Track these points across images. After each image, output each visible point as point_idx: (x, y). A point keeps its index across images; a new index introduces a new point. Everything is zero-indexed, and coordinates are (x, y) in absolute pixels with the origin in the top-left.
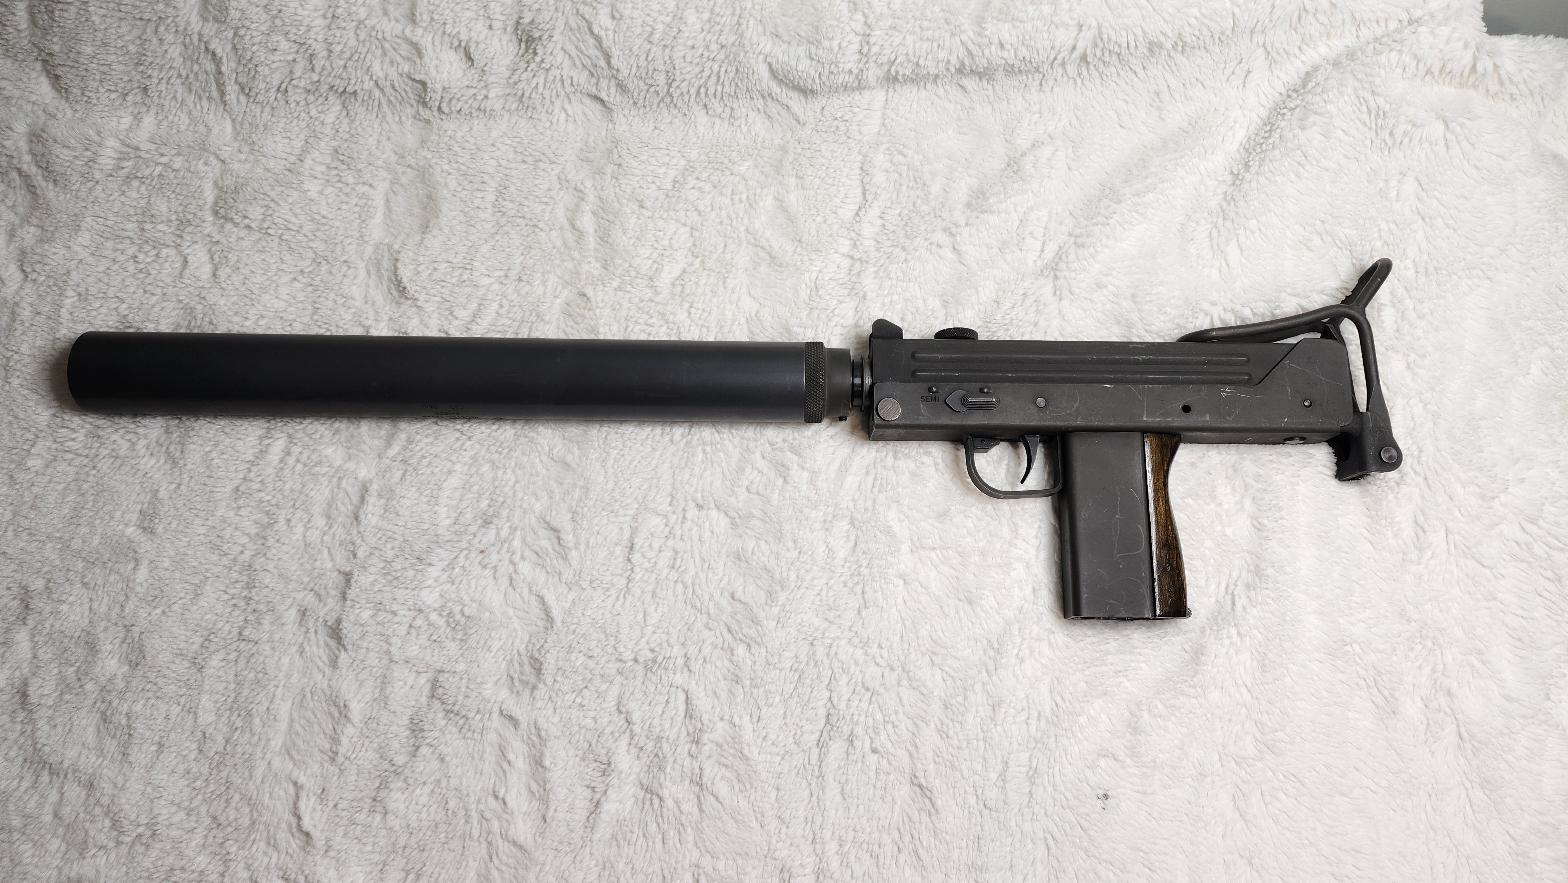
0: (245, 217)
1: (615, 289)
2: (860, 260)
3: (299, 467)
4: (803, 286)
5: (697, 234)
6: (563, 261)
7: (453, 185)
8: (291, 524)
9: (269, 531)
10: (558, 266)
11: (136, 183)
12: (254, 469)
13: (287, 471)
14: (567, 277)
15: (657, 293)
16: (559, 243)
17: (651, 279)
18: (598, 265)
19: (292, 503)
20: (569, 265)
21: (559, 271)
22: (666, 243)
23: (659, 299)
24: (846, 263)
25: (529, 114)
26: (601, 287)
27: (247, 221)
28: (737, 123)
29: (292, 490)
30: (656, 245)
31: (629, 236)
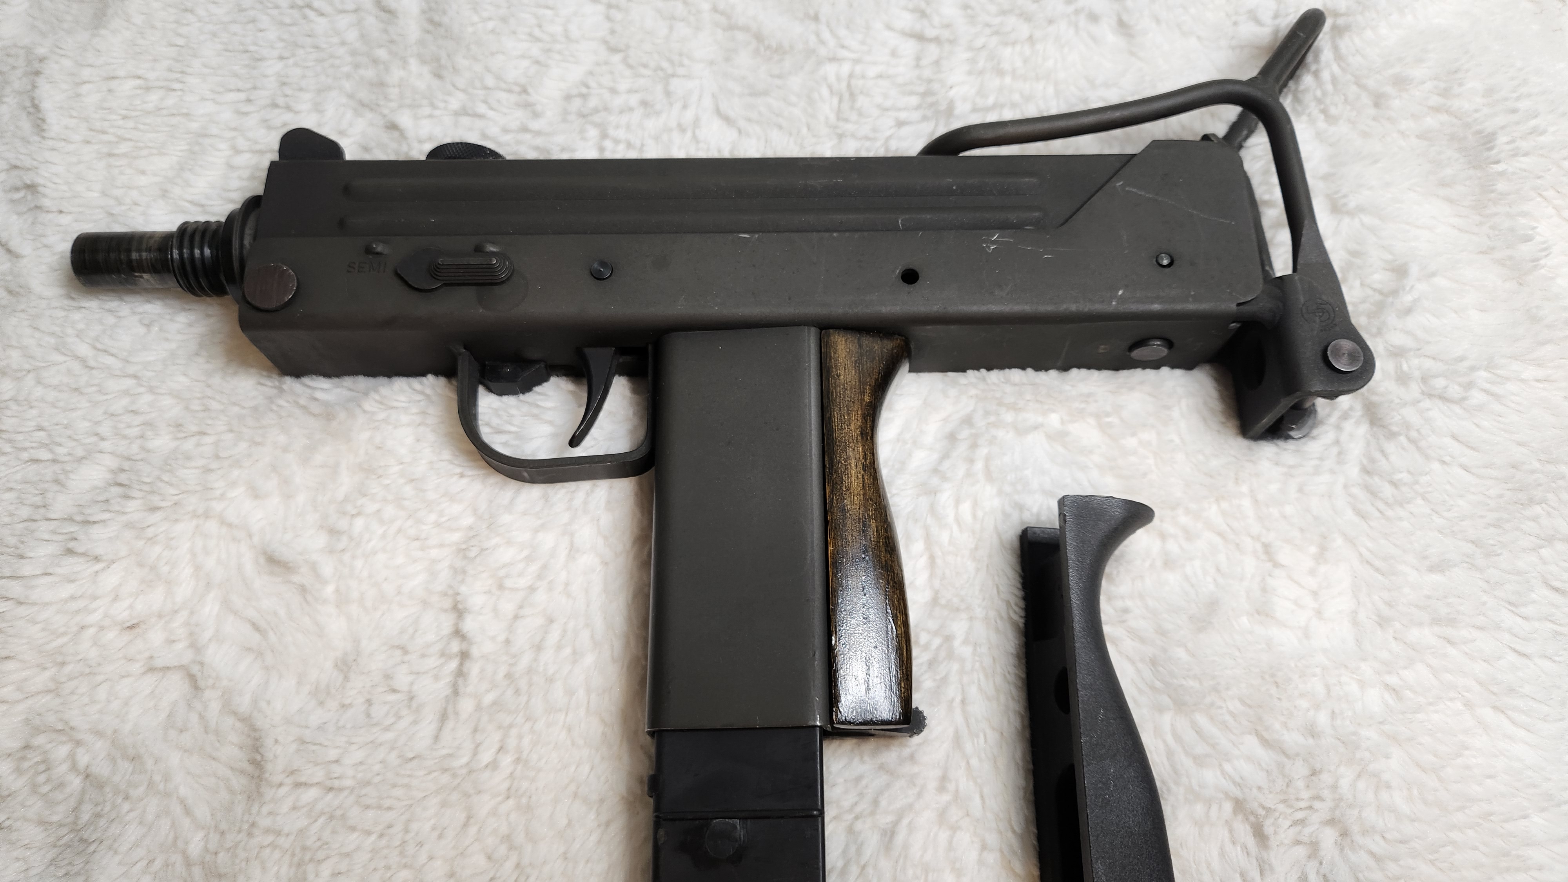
1: (456, 114)
2: (937, 40)
4: (825, 91)
5: (618, 16)
6: (357, 66)
10: (348, 76)
14: (364, 94)
15: (536, 115)
16: (352, 36)
17: (525, 91)
18: (426, 70)
20: (369, 73)
21: (348, 86)
22: (557, 29)
23: (535, 125)
24: (909, 47)
26: (427, 111)
30: (537, 32)
31: (485, 14)
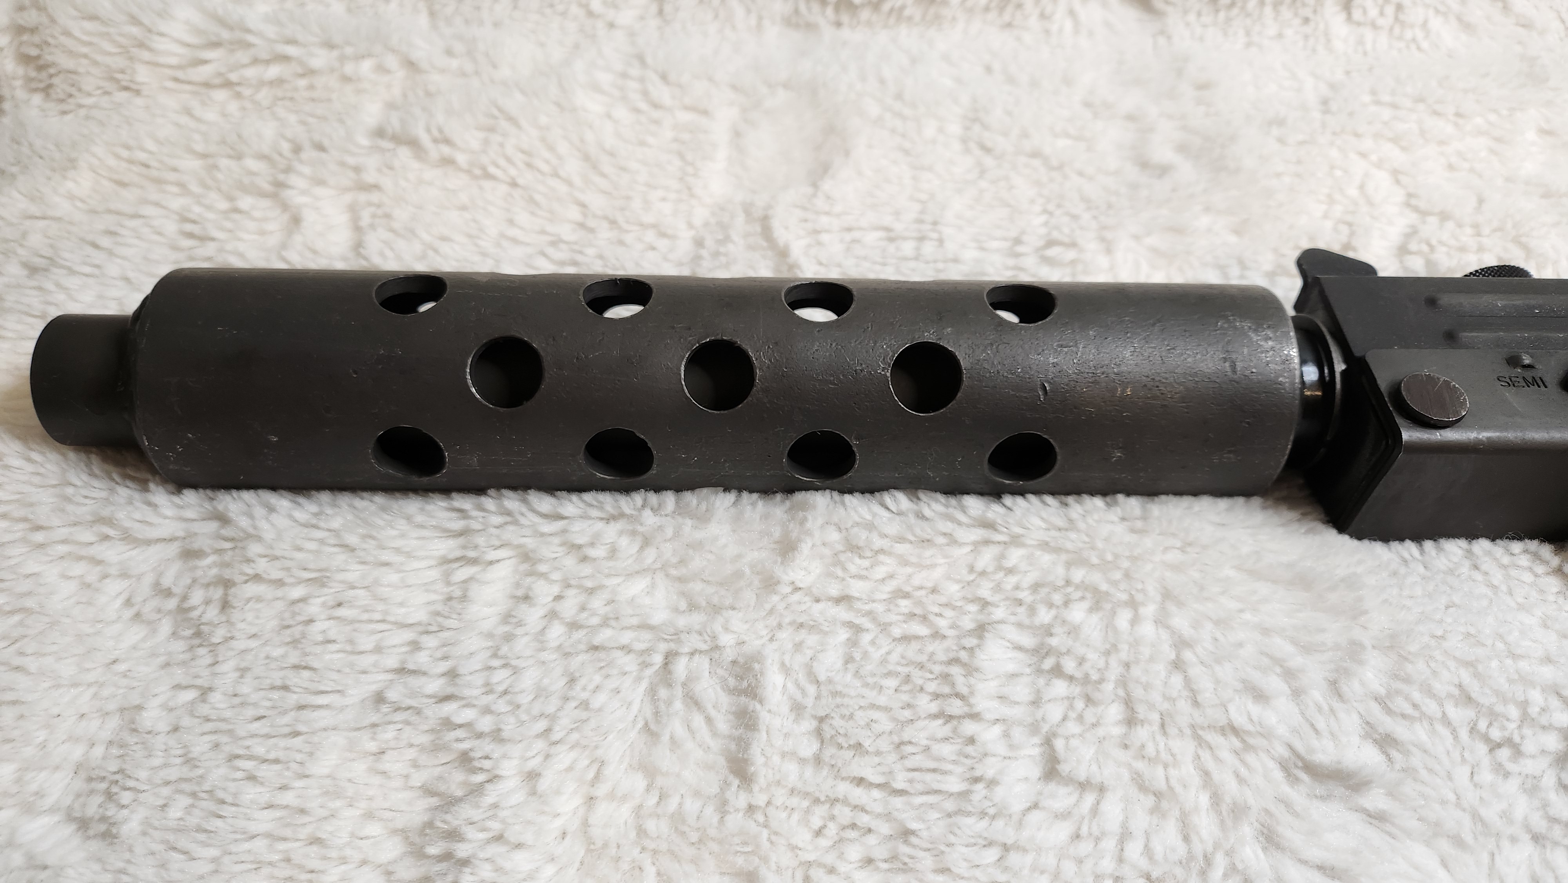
0: (447, 141)
3: (556, 632)
7: (874, 110)
8: (544, 784)
9: (466, 811)
11: (220, 95)
12: (430, 642)
13: (523, 645)
19: (541, 725)
25: (1007, 17)
27: (446, 150)
28: (1409, 34)
29: (540, 692)
